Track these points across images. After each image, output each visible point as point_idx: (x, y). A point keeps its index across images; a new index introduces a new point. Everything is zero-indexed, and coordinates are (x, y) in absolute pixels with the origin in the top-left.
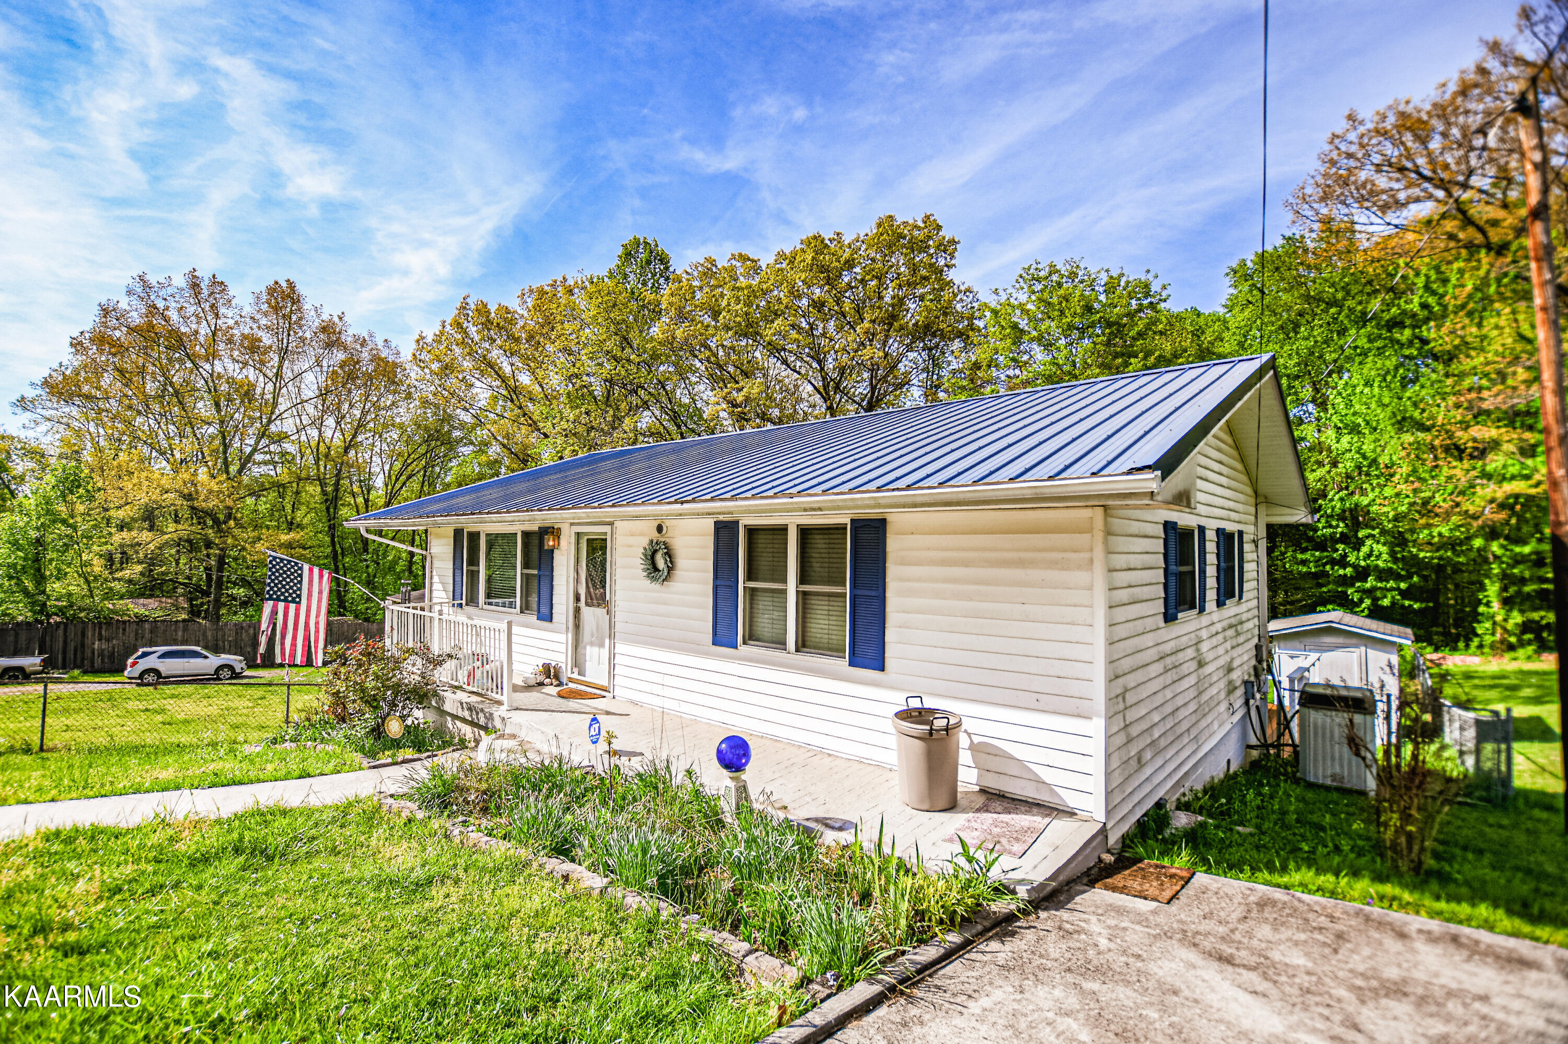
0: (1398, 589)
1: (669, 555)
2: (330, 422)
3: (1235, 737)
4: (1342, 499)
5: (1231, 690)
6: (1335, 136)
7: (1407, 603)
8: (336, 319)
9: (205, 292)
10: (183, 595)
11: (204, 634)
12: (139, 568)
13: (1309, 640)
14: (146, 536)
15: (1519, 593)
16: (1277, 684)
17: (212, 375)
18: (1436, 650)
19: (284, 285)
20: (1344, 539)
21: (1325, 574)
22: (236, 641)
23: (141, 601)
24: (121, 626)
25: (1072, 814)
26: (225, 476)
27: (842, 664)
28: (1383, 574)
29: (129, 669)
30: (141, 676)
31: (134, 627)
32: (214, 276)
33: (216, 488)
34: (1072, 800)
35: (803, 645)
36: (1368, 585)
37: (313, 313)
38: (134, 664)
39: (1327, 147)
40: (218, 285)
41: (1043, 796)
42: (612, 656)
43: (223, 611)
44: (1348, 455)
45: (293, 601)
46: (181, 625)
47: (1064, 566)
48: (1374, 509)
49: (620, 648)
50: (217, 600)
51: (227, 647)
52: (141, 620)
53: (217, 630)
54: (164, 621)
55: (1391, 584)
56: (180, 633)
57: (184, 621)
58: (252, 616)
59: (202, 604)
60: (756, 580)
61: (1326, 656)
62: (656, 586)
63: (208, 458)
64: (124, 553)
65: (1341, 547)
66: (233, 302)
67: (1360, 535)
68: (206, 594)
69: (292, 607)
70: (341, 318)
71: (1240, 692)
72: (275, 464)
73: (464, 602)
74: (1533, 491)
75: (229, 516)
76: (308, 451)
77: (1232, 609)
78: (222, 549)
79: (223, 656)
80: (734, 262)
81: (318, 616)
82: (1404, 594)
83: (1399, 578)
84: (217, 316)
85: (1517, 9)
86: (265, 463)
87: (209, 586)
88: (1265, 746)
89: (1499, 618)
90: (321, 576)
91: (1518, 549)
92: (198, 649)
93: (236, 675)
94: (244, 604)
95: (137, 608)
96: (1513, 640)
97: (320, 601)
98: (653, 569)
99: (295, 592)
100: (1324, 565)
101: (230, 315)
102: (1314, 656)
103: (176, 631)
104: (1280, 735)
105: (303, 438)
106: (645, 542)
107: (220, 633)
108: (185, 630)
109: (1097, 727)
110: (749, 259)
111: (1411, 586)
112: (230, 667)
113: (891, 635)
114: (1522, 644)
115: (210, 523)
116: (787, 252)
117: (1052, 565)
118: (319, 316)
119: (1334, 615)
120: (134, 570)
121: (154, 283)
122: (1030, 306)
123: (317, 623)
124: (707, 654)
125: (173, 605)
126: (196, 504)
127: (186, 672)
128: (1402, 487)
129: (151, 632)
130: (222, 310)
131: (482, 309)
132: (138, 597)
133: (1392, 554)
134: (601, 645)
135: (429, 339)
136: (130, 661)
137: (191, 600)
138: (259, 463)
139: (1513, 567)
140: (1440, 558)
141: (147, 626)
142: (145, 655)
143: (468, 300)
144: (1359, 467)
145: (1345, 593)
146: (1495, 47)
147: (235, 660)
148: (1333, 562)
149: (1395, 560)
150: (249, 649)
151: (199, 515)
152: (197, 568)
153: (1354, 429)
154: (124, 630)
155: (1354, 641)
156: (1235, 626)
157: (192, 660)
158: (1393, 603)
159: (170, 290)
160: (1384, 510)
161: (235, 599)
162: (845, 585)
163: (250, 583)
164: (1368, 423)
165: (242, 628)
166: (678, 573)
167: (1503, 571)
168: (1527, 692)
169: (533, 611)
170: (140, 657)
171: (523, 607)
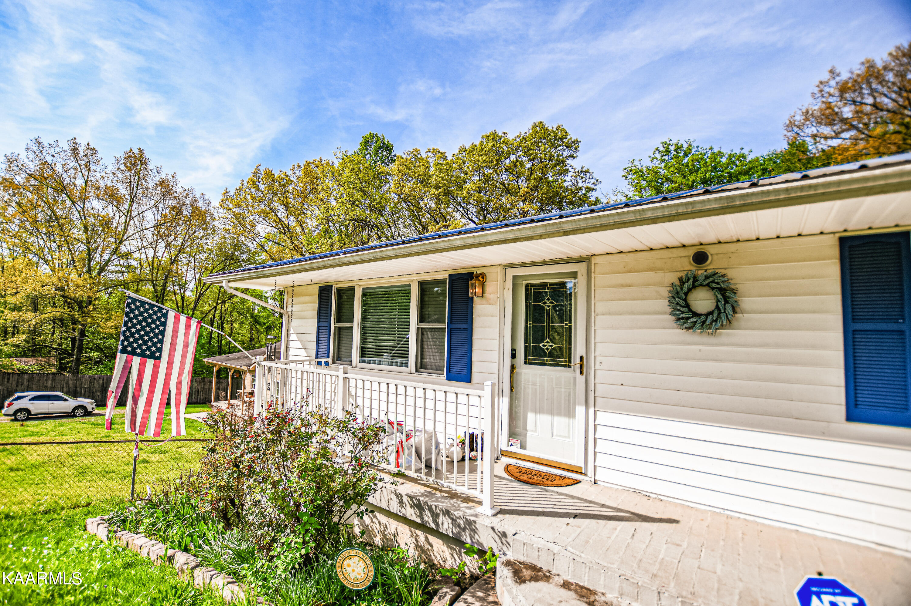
2: (162, 245)
8: (170, 177)
9: (82, 154)
10: (54, 356)
11: (67, 383)
12: (24, 337)
14: (29, 315)
17: (83, 209)
19: (136, 152)
22: (90, 388)
23: (24, 359)
24: (7, 377)
26: (88, 275)
29: (6, 408)
30: (15, 414)
31: (16, 377)
32: (88, 144)
33: (81, 283)
37: (155, 171)
38: (10, 405)
40: (91, 150)
42: (589, 428)
43: (82, 367)
45: (152, 356)
46: (51, 376)
49: (603, 418)
50: (78, 360)
51: (83, 392)
52: (22, 373)
53: (76, 380)
54: (39, 373)
56: (50, 382)
57: (53, 373)
58: (102, 371)
59: (68, 362)
63: (77, 264)
64: (14, 327)
66: (101, 162)
68: (71, 355)
69: (150, 363)
70: (173, 177)
72: (123, 273)
73: (330, 360)
75: (90, 303)
76: (146, 264)
78: (83, 325)
79: (79, 399)
81: (180, 375)
84: (89, 170)
86: (116, 272)
87: (73, 350)
90: (188, 326)
92: (60, 394)
93: (88, 414)
94: (97, 363)
95: (18, 364)
97: (184, 356)
99: (154, 344)
101: (98, 170)
103: (46, 380)
105: (143, 256)
107: (78, 382)
108: (54, 380)
112: (84, 408)
115: (76, 308)
118: (159, 173)
120: (20, 339)
121: (46, 144)
123: (179, 383)
125: (46, 362)
126: (67, 294)
127: (50, 411)
129: (29, 381)
130: (93, 167)
131: (269, 174)
132: (22, 356)
135: (232, 193)
136: (7, 403)
137: (61, 359)
138: (112, 272)
141: (26, 377)
142: (19, 398)
143: (260, 168)
147: (88, 403)
150: (99, 394)
151: (69, 302)
152: (66, 339)
154: (9, 379)
157: (56, 402)
159: (57, 150)
161: (91, 360)
163: (102, 349)
165: (95, 379)
166: (744, 317)
169: (439, 369)
170: (15, 400)
171: (421, 366)
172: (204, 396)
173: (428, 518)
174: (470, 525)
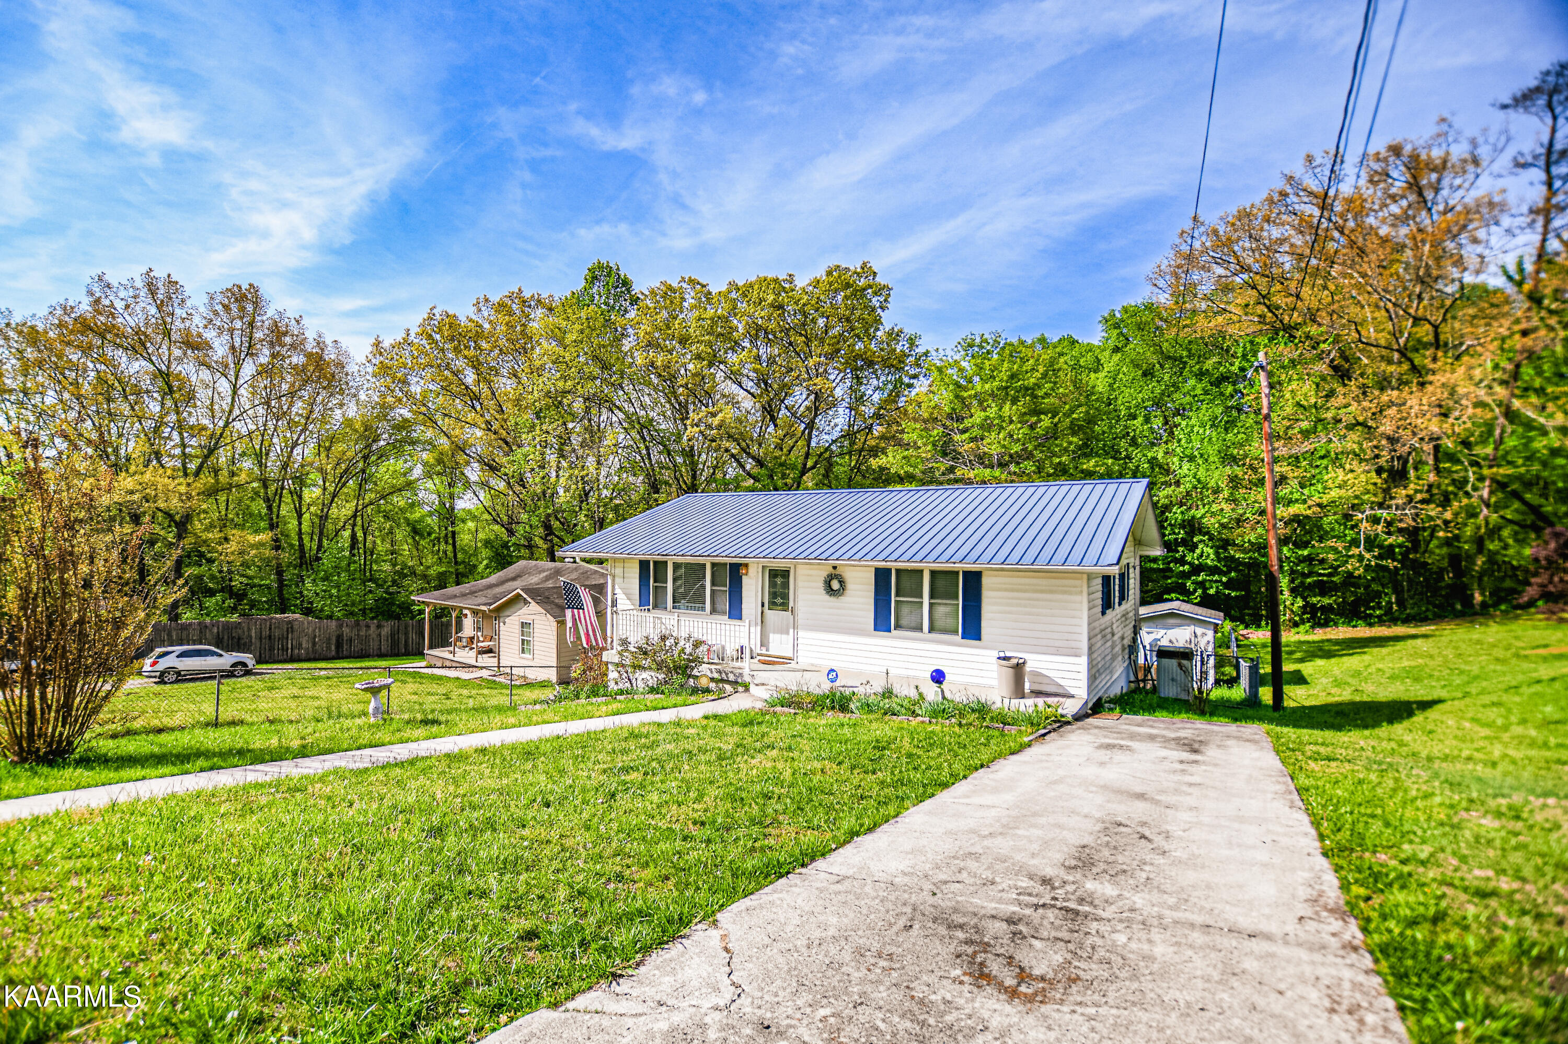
0: (1220, 581)
1: (842, 582)
3: (1124, 675)
4: (1182, 513)
5: (1123, 649)
6: (1183, 232)
7: (1227, 592)
13: (1160, 622)
15: (1302, 583)
16: (1144, 647)
18: (1246, 627)
20: (1184, 542)
21: (1170, 570)
25: (1073, 697)
27: (958, 638)
28: (1213, 570)
30: (160, 675)
32: (169, 276)
34: (1072, 691)
35: (932, 629)
36: (1200, 579)
38: (155, 663)
39: (1178, 241)
40: (173, 285)
41: (1061, 691)
42: (795, 639)
44: (1187, 479)
47: (1070, 593)
48: (1204, 521)
49: (801, 634)
55: (1216, 577)
60: (904, 596)
61: (1169, 632)
62: (832, 599)
65: (1181, 549)
67: (1195, 540)
70: (298, 322)
71: (1127, 651)
73: (651, 608)
74: (1309, 512)
75: (188, 517)
77: (1125, 606)
79: (235, 654)
80: (685, 285)
82: (1227, 585)
83: (1221, 572)
85: (1304, 155)
88: (1137, 681)
89: (1288, 603)
91: (1300, 552)
92: (212, 648)
96: (1297, 618)
98: (830, 591)
100: (1169, 563)
102: (1162, 632)
104: (1146, 676)
106: (825, 574)
109: (1084, 660)
110: (698, 283)
111: (1230, 580)
112: (244, 664)
113: (984, 624)
114: (1303, 622)
115: (168, 523)
116: (740, 283)
117: (1065, 592)
119: (1175, 605)
122: (964, 364)
124: (869, 635)
126: (159, 506)
128: (1224, 505)
133: (1217, 554)
134: (788, 633)
139: (1297, 565)
140: (1250, 558)
142: (166, 654)
143: (435, 311)
144: (1195, 487)
145: (1185, 585)
146: (1290, 179)
147: (248, 659)
148: (1176, 561)
149: (1219, 560)
153: (1192, 459)
155: (1188, 622)
156: (1125, 615)
157: (209, 658)
158: (1217, 592)
160: (1211, 523)
162: (957, 598)
164: (1202, 456)
166: (847, 592)
167: (1291, 568)
168: (1298, 655)
169: (724, 613)
170: (160, 656)
171: (714, 611)
172: (360, 646)
173: (724, 676)
174: (741, 675)
